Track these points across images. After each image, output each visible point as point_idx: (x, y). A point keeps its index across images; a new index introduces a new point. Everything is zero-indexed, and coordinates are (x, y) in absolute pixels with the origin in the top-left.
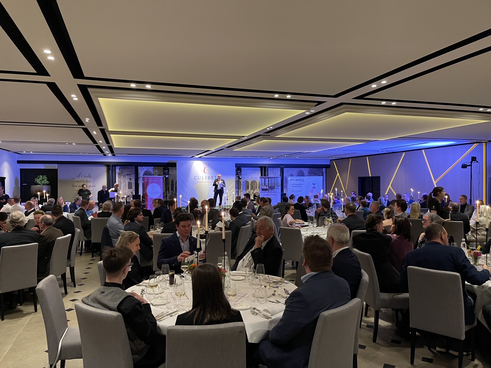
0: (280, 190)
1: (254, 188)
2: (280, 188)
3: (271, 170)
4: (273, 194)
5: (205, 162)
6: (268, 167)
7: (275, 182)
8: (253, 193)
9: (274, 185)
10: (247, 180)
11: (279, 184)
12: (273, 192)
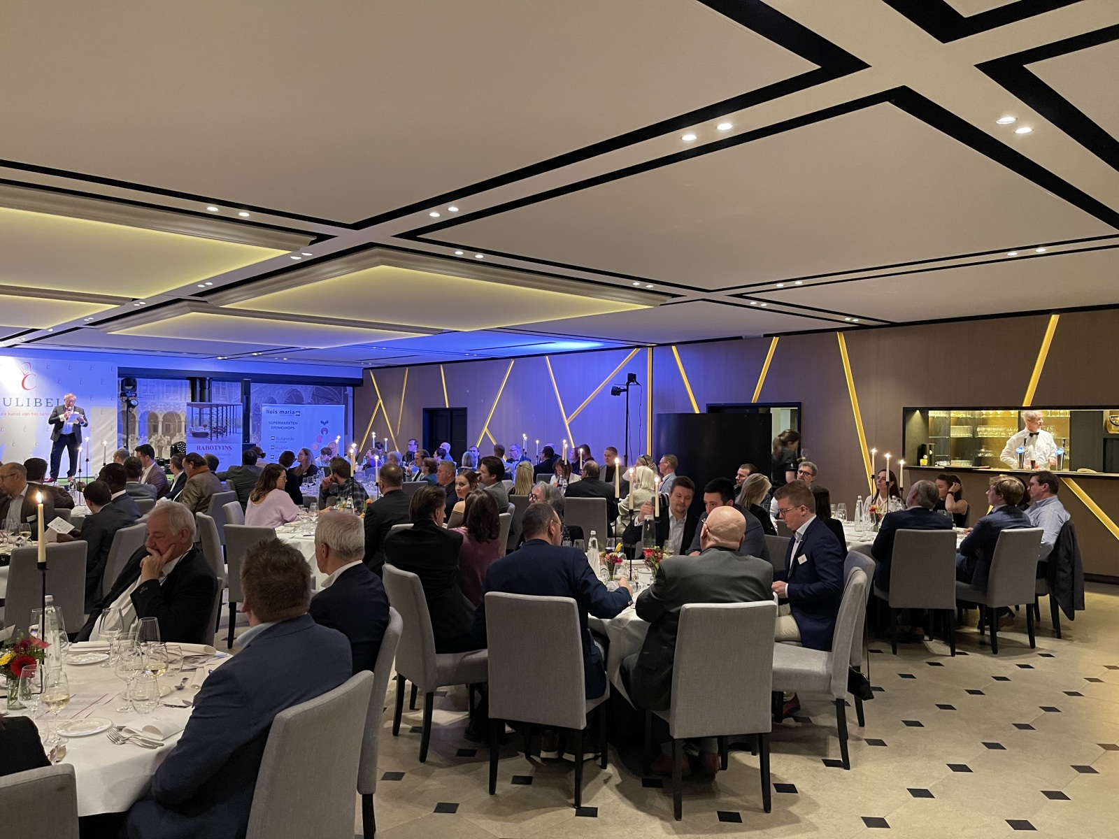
0: (240, 438)
1: (172, 432)
2: (241, 430)
3: (218, 388)
4: (221, 445)
5: (26, 359)
6: (211, 378)
7: (229, 415)
8: (169, 443)
9: (224, 424)
10: (153, 410)
11: (238, 422)
12: (223, 442)
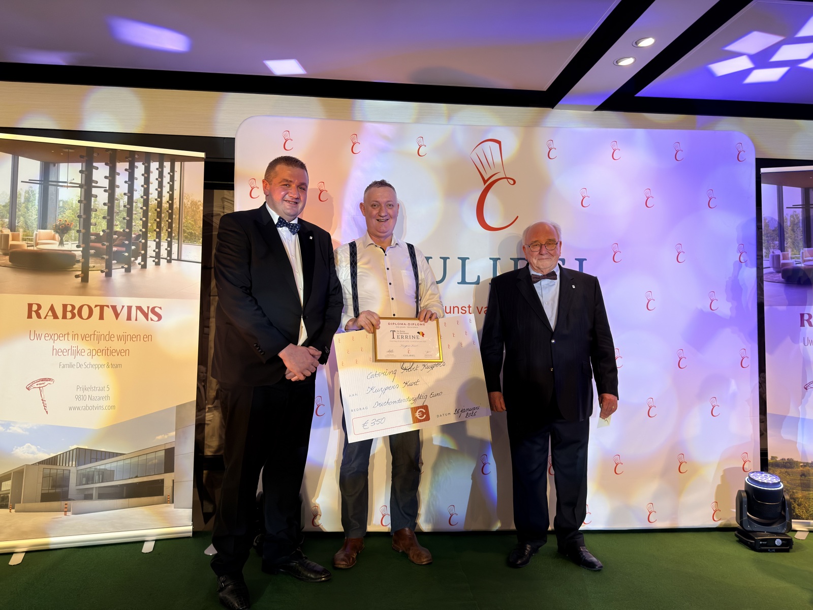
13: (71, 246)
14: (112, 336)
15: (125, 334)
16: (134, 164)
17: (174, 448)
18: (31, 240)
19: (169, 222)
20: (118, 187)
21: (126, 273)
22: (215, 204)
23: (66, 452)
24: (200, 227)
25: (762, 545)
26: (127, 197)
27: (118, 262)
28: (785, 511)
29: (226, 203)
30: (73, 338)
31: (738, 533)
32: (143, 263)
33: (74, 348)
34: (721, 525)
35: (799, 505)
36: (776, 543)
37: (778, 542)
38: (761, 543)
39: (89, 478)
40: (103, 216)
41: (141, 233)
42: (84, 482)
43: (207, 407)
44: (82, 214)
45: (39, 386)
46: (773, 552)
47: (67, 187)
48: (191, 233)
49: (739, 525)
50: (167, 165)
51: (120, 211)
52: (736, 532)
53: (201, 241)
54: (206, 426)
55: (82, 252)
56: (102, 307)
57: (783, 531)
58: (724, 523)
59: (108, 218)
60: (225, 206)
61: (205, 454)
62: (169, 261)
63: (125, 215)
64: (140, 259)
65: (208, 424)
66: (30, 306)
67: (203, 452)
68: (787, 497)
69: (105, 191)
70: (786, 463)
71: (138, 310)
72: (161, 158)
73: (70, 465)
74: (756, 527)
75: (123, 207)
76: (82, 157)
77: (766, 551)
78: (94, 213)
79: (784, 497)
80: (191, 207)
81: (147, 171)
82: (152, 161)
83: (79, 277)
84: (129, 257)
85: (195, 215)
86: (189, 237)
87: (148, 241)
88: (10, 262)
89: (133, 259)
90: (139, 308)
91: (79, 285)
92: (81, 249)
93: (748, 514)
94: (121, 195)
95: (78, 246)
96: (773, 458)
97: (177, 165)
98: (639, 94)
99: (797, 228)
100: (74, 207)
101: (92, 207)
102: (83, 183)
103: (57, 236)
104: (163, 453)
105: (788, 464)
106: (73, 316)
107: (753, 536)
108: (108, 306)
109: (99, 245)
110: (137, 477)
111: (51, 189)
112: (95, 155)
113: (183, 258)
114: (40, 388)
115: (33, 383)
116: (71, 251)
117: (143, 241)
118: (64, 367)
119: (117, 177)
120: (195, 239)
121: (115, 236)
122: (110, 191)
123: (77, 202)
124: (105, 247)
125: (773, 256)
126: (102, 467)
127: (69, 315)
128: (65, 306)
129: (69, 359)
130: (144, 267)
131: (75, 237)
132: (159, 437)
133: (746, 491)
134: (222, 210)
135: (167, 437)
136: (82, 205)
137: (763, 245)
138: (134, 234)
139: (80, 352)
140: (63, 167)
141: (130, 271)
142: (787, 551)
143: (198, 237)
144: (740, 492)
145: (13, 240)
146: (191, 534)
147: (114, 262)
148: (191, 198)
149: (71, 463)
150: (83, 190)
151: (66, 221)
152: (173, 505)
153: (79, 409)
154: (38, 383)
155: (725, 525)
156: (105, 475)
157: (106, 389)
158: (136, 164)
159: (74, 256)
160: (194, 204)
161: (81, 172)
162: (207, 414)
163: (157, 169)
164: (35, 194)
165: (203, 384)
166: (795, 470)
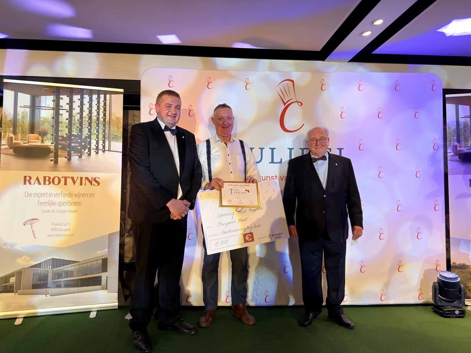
13: (48, 143)
14: (72, 194)
15: (79, 193)
16: (83, 96)
17: (107, 258)
18: (25, 140)
19: (103, 129)
20: (74, 109)
21: (79, 159)
22: (129, 118)
23: (46, 261)
24: (121, 132)
25: (448, 314)
26: (79, 115)
27: (75, 152)
28: (461, 294)
29: (135, 118)
30: (50, 196)
31: (434, 307)
32: (89, 153)
33: (50, 201)
34: (423, 302)
35: (469, 291)
36: (456, 313)
37: (457, 312)
38: (447, 312)
39: (59, 275)
40: (66, 126)
41: (87, 135)
42: (56, 277)
43: (126, 235)
44: (54, 125)
45: (30, 223)
46: (454, 318)
47: (46, 109)
48: (116, 135)
49: (434, 302)
50: (102, 96)
51: (76, 123)
52: (432, 306)
53: (122, 140)
54: (125, 245)
55: (54, 146)
56: (66, 178)
57: (460, 306)
58: (425, 301)
59: (69, 127)
60: (135, 120)
61: (125, 262)
62: (104, 152)
63: (78, 125)
64: (87, 150)
65: (126, 244)
66: (25, 177)
67: (123, 261)
68: (462, 286)
69: (67, 112)
70: (461, 266)
71: (86, 180)
72: (99, 93)
73: (49, 268)
74: (444, 303)
75: (77, 121)
76: (54, 92)
77: (450, 317)
78: (61, 124)
79: (460, 286)
80: (116, 120)
81: (91, 100)
82: (93, 94)
83: (53, 161)
84: (81, 149)
85: (118, 125)
86: (115, 137)
87: (92, 140)
88: (14, 152)
89: (83, 150)
90: (87, 178)
91: (53, 165)
92: (54, 145)
93: (439, 296)
94: (76, 114)
95: (52, 143)
96: (453, 263)
97: (108, 96)
98: (374, 52)
99: (467, 129)
100: (49, 121)
101: (60, 121)
102: (55, 107)
103: (40, 137)
104: (101, 261)
105: (463, 267)
106: (50, 183)
107: (442, 308)
108: (69, 177)
109: (64, 142)
110: (86, 275)
111: (37, 111)
112: (61, 91)
113: (112, 150)
114: (31, 224)
115: (27, 221)
116: (48, 146)
117: (89, 140)
118: (44, 212)
119: (74, 103)
120: (118, 138)
121: (73, 138)
122: (70, 112)
123: (51, 118)
124: (67, 143)
125: (453, 146)
126: (67, 269)
127: (47, 183)
128: (45, 178)
129: (47, 208)
130: (89, 155)
131: (50, 138)
132: (99, 252)
133: (438, 283)
134: (133, 122)
135: (103, 252)
136: (54, 120)
137: (448, 139)
138: (84, 136)
139: (53, 203)
140: (43, 97)
141: (81, 157)
142: (462, 317)
143: (120, 137)
144: (434, 283)
145: (15, 140)
146: (117, 307)
147: (72, 152)
148: (116, 115)
149: (49, 267)
150: (54, 111)
151: (45, 129)
152: (106, 291)
153: (53, 236)
154: (30, 221)
155: (426, 302)
156: (68, 274)
157: (68, 225)
158: (85, 96)
159: (50, 149)
160: (117, 118)
161: (53, 101)
162: (126, 239)
163: (96, 99)
164: (27, 114)
165: (123, 221)
166: (467, 270)
